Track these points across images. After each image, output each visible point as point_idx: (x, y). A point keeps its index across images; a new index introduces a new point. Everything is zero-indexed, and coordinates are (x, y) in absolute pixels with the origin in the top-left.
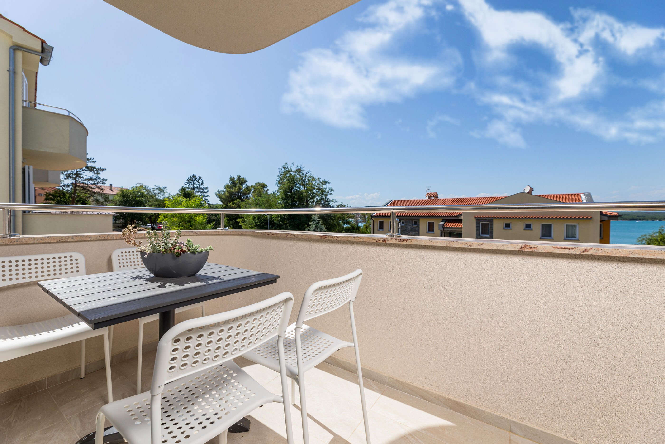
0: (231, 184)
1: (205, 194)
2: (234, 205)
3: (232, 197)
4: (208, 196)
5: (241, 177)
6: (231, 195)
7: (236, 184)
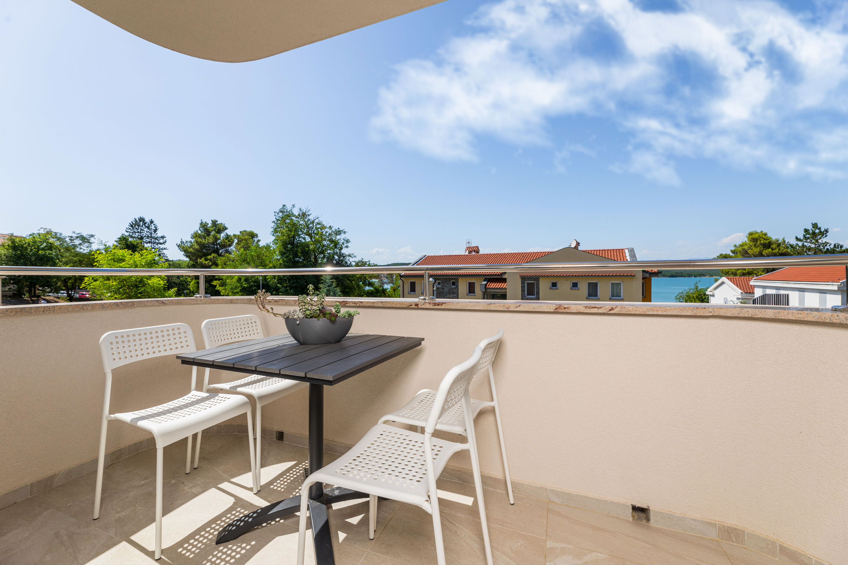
0: (202, 232)
1: (159, 245)
2: (207, 262)
3: (204, 250)
4: (165, 249)
5: (218, 223)
6: (203, 247)
7: (210, 232)
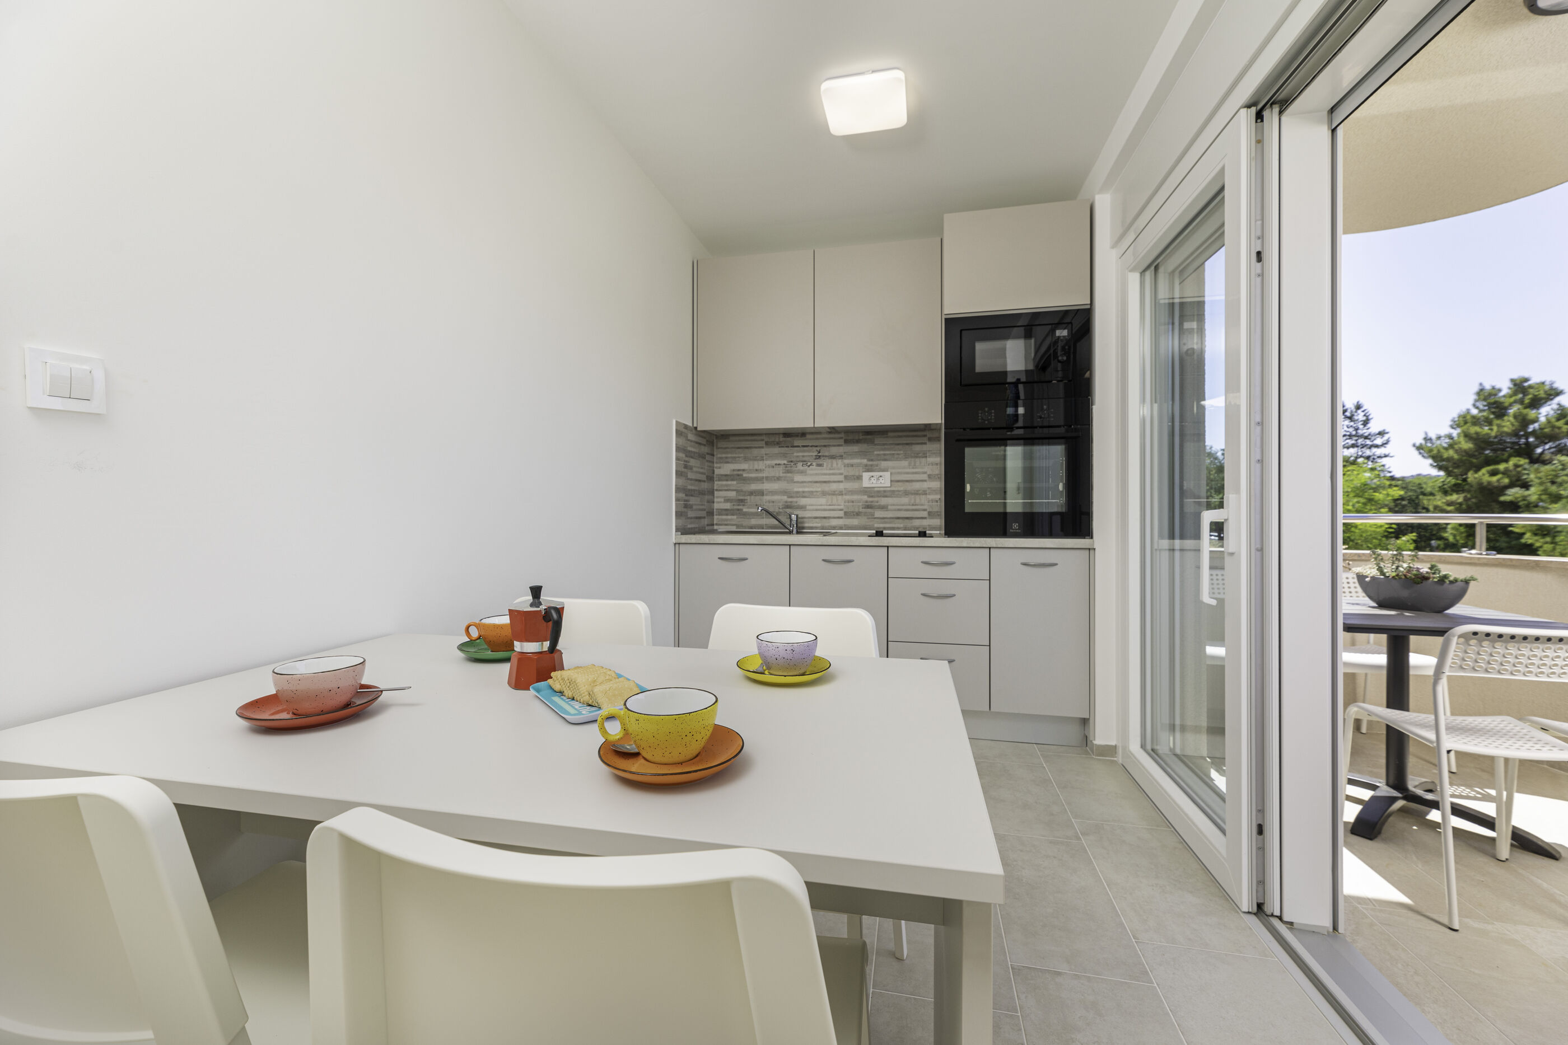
0: (1481, 411)
1: (1374, 450)
2: (1494, 479)
3: (1487, 452)
4: (1386, 456)
5: (1530, 383)
6: (1483, 445)
7: (1506, 408)
